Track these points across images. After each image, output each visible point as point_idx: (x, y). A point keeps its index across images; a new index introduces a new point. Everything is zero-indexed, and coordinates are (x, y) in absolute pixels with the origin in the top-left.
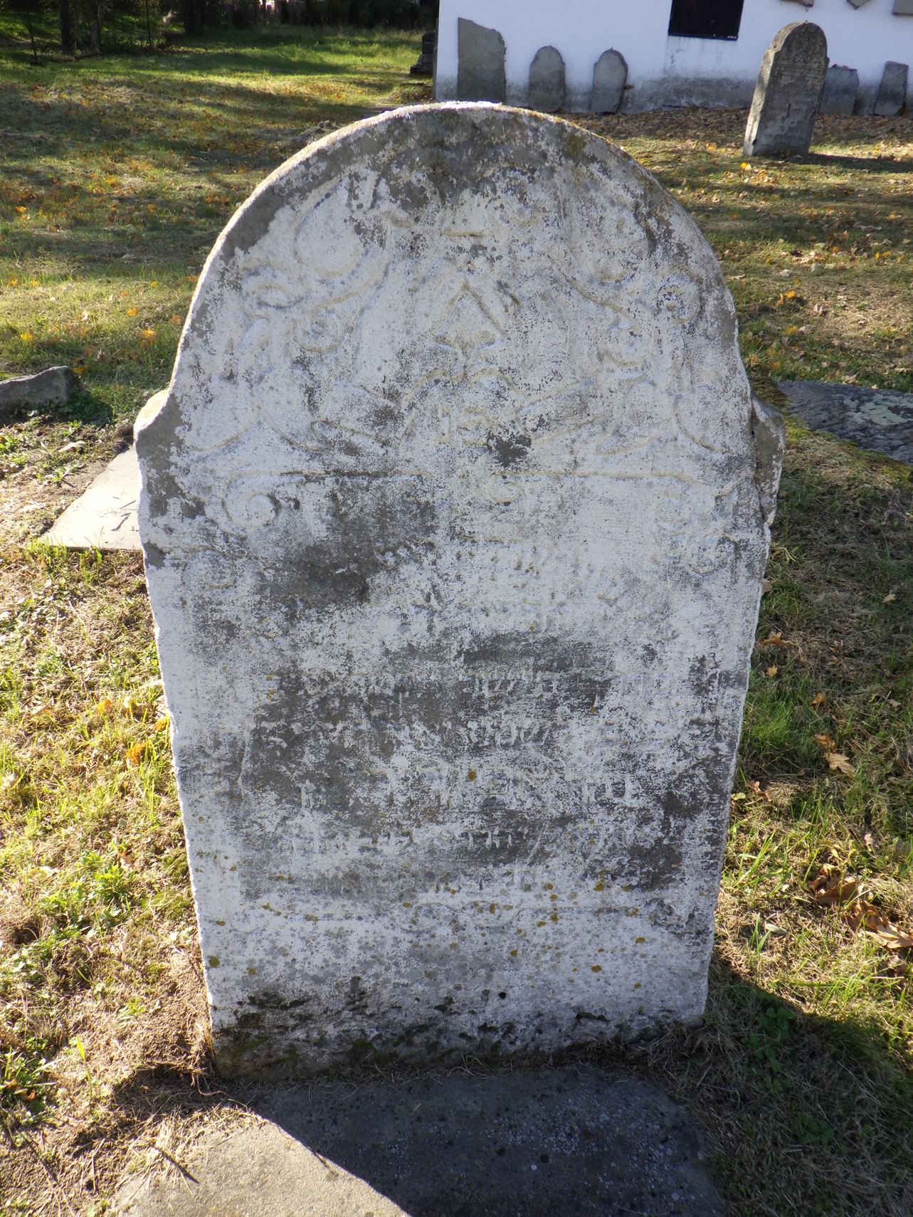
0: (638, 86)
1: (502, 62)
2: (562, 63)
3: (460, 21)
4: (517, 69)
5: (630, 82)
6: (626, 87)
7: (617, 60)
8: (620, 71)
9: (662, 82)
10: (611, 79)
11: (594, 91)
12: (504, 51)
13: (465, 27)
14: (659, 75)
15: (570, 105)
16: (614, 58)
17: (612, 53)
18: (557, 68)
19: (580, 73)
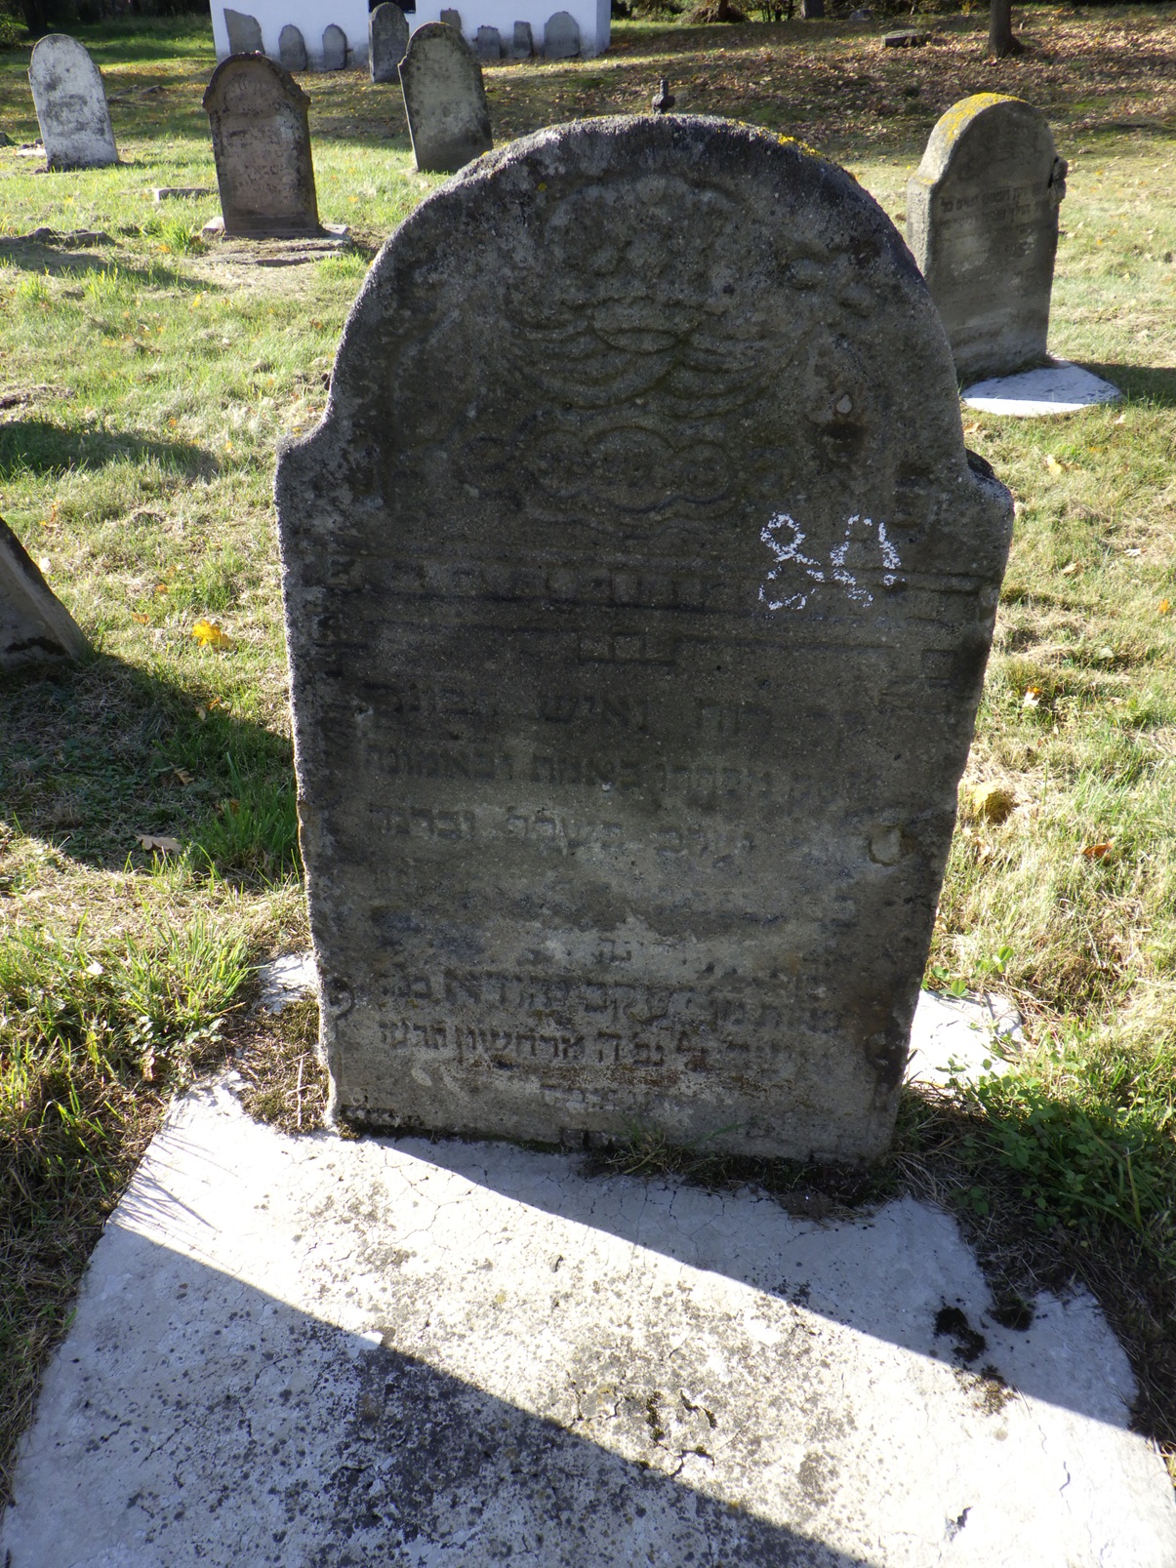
0: (356, 49)
1: (260, 38)
2: (301, 35)
3: (226, 11)
4: (271, 43)
5: (350, 45)
6: (347, 51)
7: (338, 32)
8: (340, 41)
10: (336, 45)
11: (327, 54)
12: (260, 30)
13: (231, 16)
15: (312, 65)
16: (335, 30)
17: (332, 26)
18: (299, 40)
19: (314, 43)
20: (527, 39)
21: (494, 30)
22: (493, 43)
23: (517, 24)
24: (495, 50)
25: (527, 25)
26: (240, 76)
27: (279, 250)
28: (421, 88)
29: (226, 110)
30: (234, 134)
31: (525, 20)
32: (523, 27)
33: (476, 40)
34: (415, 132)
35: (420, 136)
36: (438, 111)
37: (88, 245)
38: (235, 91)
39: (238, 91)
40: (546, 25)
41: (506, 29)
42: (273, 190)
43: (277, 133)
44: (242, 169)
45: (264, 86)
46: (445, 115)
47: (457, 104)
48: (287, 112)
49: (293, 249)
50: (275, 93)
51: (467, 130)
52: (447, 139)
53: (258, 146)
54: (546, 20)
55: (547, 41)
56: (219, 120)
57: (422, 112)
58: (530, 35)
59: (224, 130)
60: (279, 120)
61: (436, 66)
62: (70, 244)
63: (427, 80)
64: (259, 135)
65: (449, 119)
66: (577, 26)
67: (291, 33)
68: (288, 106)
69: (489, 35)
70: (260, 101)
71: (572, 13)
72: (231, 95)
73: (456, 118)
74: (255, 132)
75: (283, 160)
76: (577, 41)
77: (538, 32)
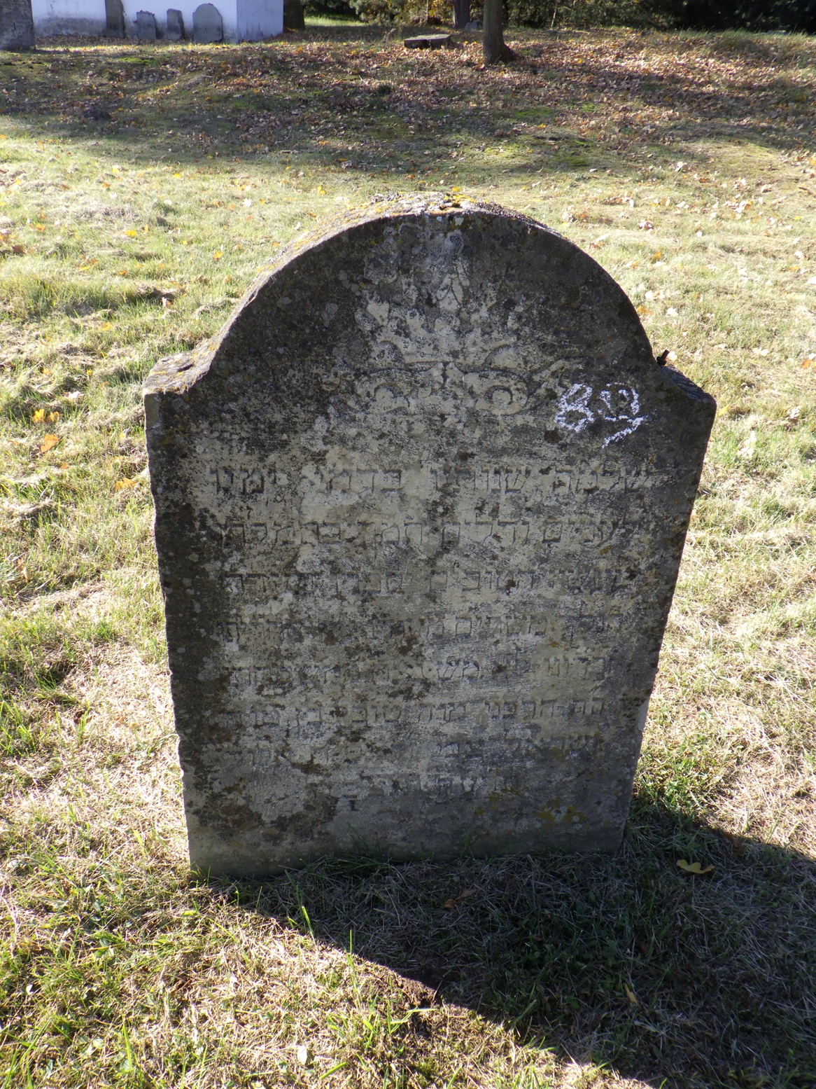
20: (178, 25)
21: (151, 15)
22: (149, 26)
23: (170, 12)
24: (152, 31)
25: (179, 13)
31: (177, 8)
32: (176, 14)
33: (136, 22)
41: (161, 15)
54: (194, 9)
55: (196, 28)
58: (181, 21)
69: (146, 19)
71: (216, 5)
76: (221, 29)
77: (188, 19)
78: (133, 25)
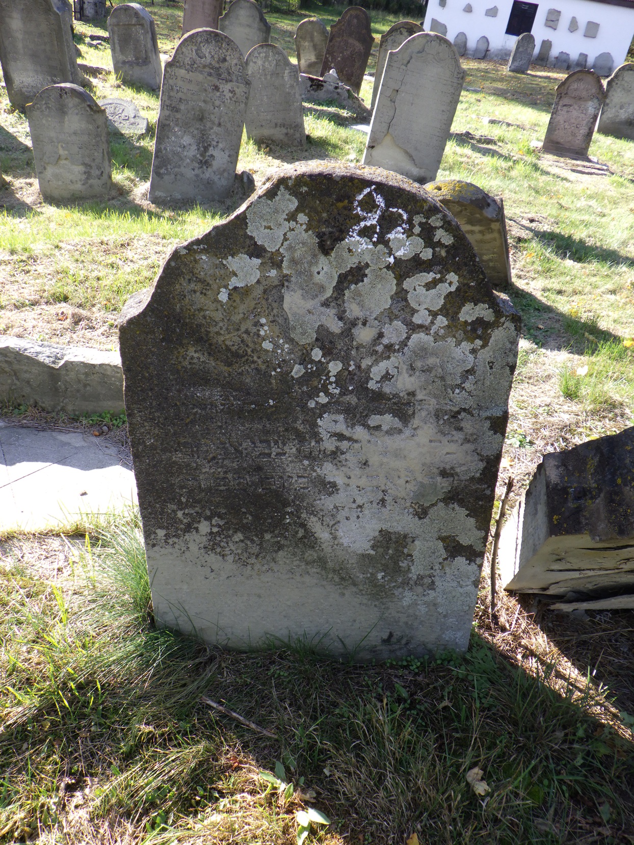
0: (492, 51)
2: (466, 38)
3: (433, 19)
5: (489, 48)
6: (487, 50)
7: (485, 40)
8: (486, 45)
9: (501, 50)
10: (483, 47)
11: (476, 50)
12: (447, 31)
13: (434, 21)
14: (500, 48)
15: (467, 54)
16: (485, 39)
17: (484, 37)
18: (464, 40)
19: (472, 43)
20: (584, 63)
21: (568, 55)
22: (565, 61)
23: (581, 54)
24: (565, 65)
25: (586, 56)
26: (580, 80)
27: (578, 165)
28: (614, 93)
29: (566, 94)
30: (565, 105)
31: (586, 53)
32: (584, 56)
33: (557, 58)
34: (602, 114)
35: (604, 116)
36: (618, 106)
37: (488, 143)
38: (575, 86)
39: (576, 86)
40: (597, 58)
41: (574, 55)
42: (574, 135)
43: (587, 110)
44: (562, 122)
45: (590, 87)
46: (621, 109)
47: (629, 104)
48: (596, 101)
49: (584, 166)
50: (594, 91)
51: (629, 118)
52: (617, 120)
53: (575, 113)
54: (597, 54)
55: (594, 67)
56: (561, 97)
57: (610, 105)
58: (586, 61)
59: (561, 103)
60: (590, 103)
61: (626, 85)
62: (479, 141)
63: (619, 90)
64: (578, 108)
65: (622, 111)
66: (613, 61)
67: (462, 36)
68: (597, 98)
69: (564, 57)
70: (585, 93)
71: (613, 54)
72: (572, 87)
73: (625, 111)
74: (576, 107)
75: (585, 122)
77: (591, 60)
78: (553, 59)
